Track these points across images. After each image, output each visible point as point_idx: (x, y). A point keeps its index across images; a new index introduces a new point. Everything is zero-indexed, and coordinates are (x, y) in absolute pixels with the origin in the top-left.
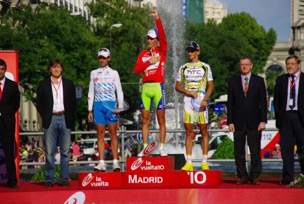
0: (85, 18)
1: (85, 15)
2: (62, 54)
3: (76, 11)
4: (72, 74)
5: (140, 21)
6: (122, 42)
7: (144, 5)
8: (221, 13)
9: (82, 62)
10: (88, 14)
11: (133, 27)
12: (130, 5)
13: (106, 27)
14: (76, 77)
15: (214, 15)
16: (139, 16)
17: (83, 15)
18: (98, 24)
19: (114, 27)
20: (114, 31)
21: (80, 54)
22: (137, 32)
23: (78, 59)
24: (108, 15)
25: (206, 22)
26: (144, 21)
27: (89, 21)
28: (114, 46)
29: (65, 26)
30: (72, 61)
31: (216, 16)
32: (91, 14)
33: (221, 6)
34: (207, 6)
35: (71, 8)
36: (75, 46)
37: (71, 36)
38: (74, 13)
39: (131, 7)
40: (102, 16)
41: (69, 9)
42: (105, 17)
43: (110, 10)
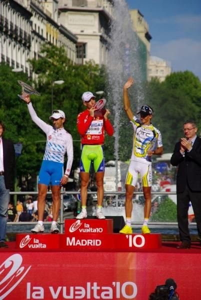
0: (27, 74)
1: (26, 71)
2: (3, 110)
3: (18, 67)
4: (12, 131)
5: (83, 79)
6: (64, 98)
7: (86, 62)
8: (165, 71)
9: (23, 119)
10: (30, 70)
11: (75, 85)
12: (72, 62)
13: (48, 84)
14: (16, 133)
15: (157, 73)
16: (82, 73)
17: (25, 72)
18: (40, 81)
19: (56, 84)
20: (57, 88)
21: (21, 110)
22: (79, 89)
23: (19, 116)
24: (50, 71)
25: (149, 79)
26: (86, 78)
27: (31, 77)
28: (56, 102)
29: (6, 83)
30: (12, 117)
31: (159, 74)
32: (33, 71)
33: (164, 65)
34: (151, 64)
35: (13, 63)
36: (16, 102)
37: (12, 92)
38: (15, 70)
39: (74, 64)
40: (44, 72)
41: (11, 65)
42: (47, 73)
43: (52, 67)
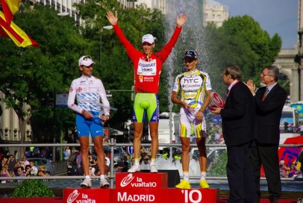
0: (74, 19)
1: (73, 15)
2: (48, 57)
3: (64, 11)
4: (58, 80)
5: (134, 25)
6: (113, 45)
7: (137, 6)
8: (222, 15)
9: (69, 66)
10: (77, 14)
11: (125, 31)
12: (122, 5)
13: (96, 29)
14: (61, 83)
15: (213, 18)
16: (132, 17)
17: (71, 16)
18: (87, 26)
19: (105, 29)
20: (105, 34)
21: (67, 58)
22: (130, 36)
23: (65, 64)
24: (99, 16)
25: (205, 25)
26: (137, 23)
27: (78, 22)
28: (104, 49)
29: (51, 28)
30: (58, 65)
31: (216, 19)
32: (80, 15)
33: (222, 9)
34: (207, 8)
35: (58, 7)
36: (62, 49)
37: (57, 37)
38: (61, 14)
39: (124, 8)
40: (92, 17)
41: (56, 8)
42: (95, 17)
43: (101, 11)
